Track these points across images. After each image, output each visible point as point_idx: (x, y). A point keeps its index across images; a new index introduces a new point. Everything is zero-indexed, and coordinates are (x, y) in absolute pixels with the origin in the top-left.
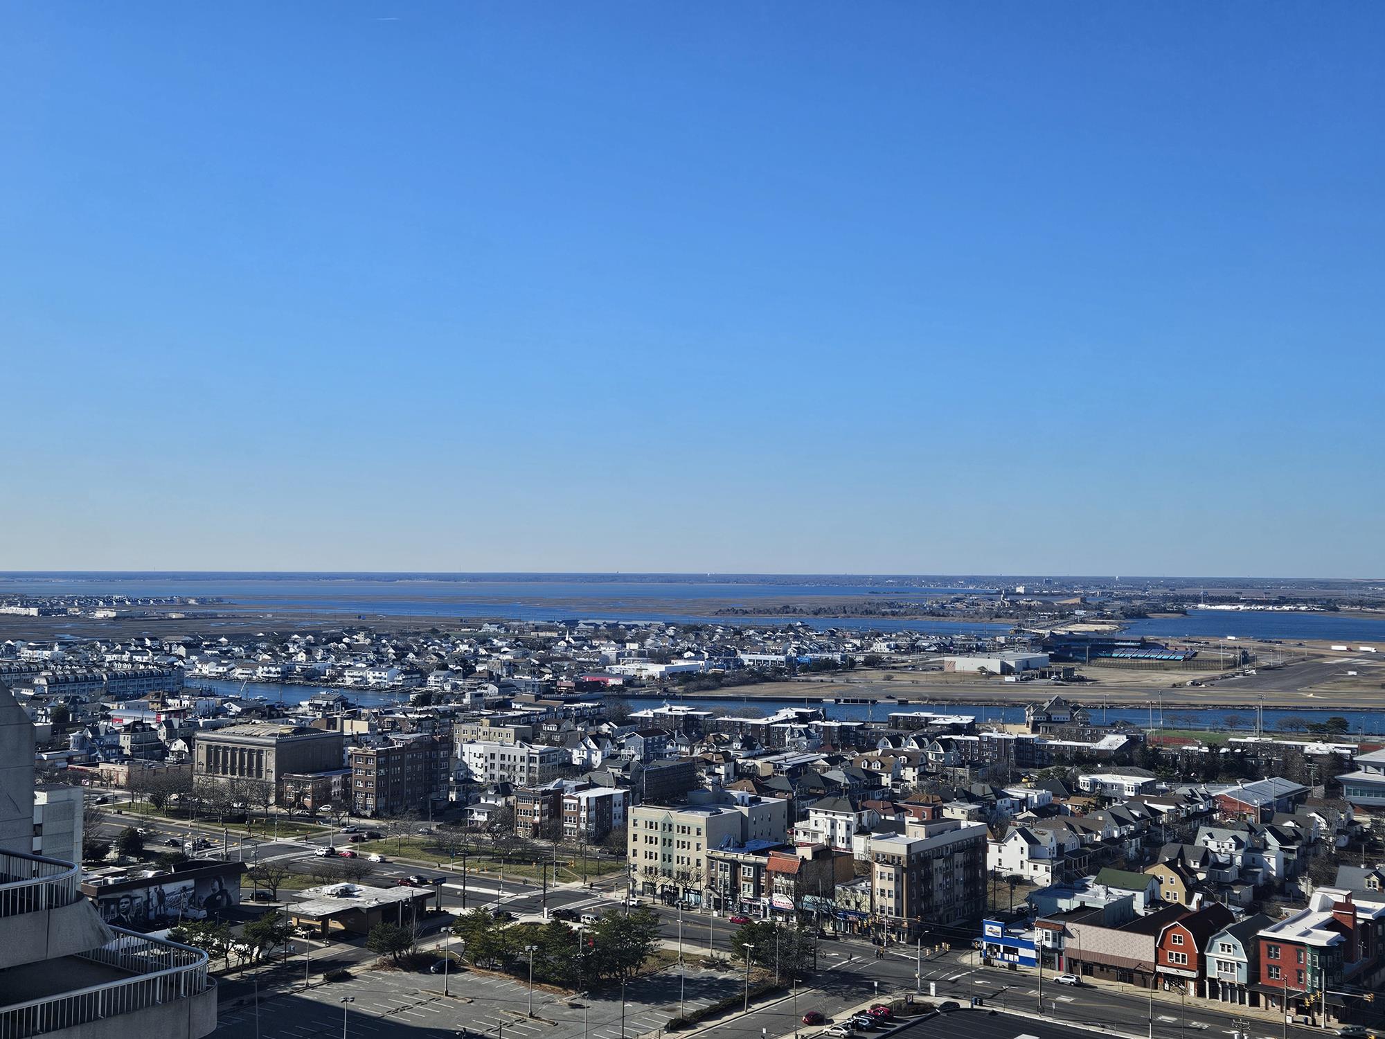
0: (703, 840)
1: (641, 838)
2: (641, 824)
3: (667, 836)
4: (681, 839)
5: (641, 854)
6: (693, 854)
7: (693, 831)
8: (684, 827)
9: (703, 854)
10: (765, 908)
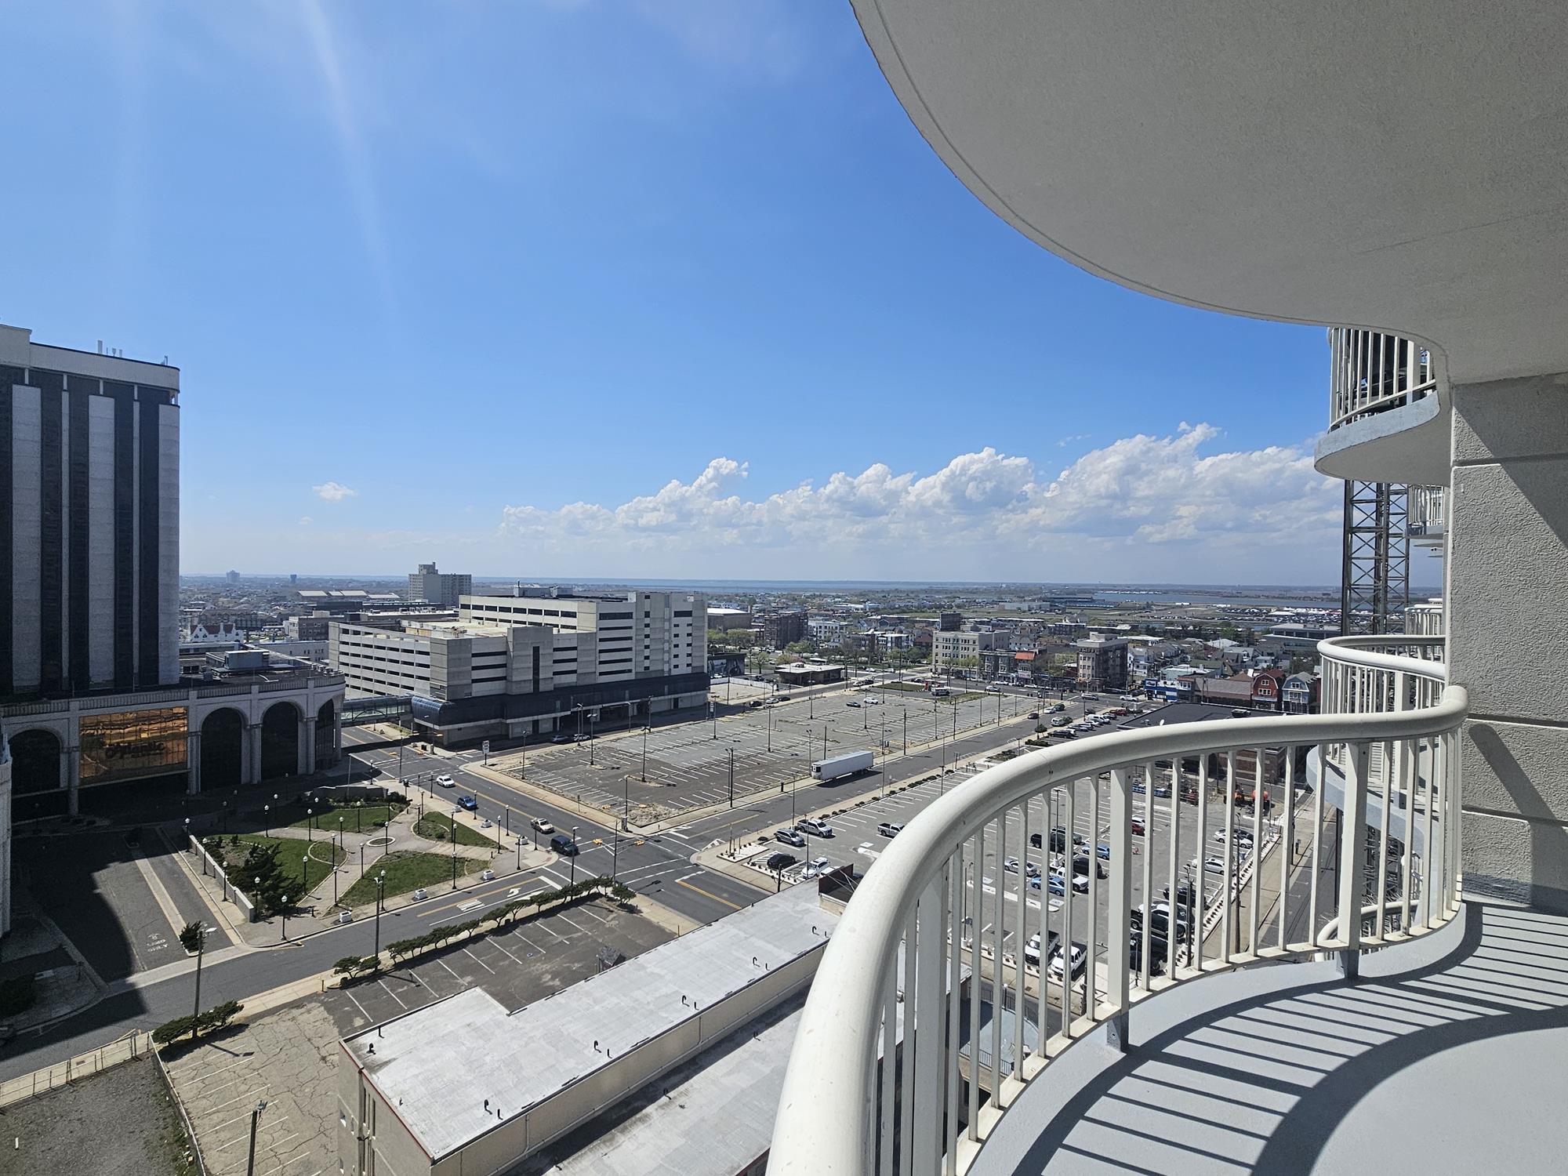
0: (977, 648)
1: (940, 646)
2: (941, 640)
3: (956, 645)
4: (964, 646)
5: (940, 655)
6: (971, 653)
7: (971, 643)
8: (965, 641)
9: (977, 653)
10: (1013, 678)
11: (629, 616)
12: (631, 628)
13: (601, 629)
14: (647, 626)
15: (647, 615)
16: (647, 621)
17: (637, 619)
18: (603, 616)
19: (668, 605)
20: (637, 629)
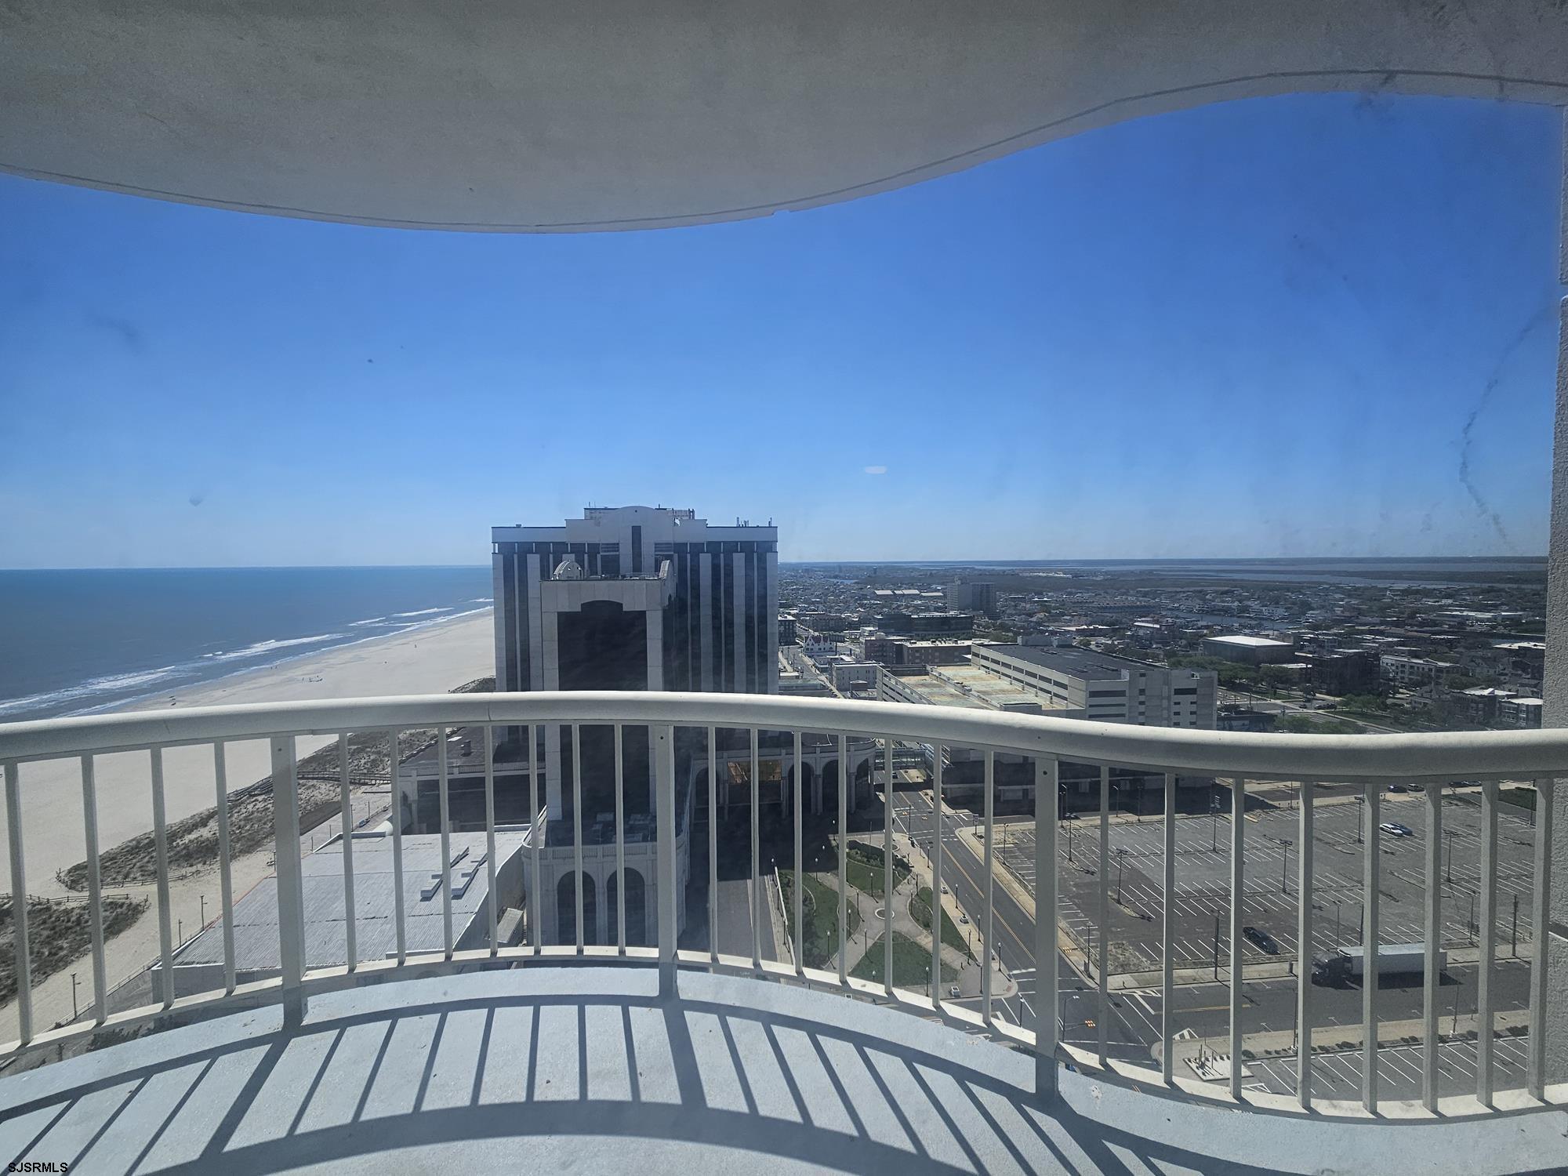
11: (1122, 694)
12: (1124, 705)
13: (1090, 706)
14: (1142, 703)
15: (1142, 692)
16: (1142, 698)
17: (1130, 696)
18: (1094, 694)
19: (1167, 683)
20: (1130, 707)
